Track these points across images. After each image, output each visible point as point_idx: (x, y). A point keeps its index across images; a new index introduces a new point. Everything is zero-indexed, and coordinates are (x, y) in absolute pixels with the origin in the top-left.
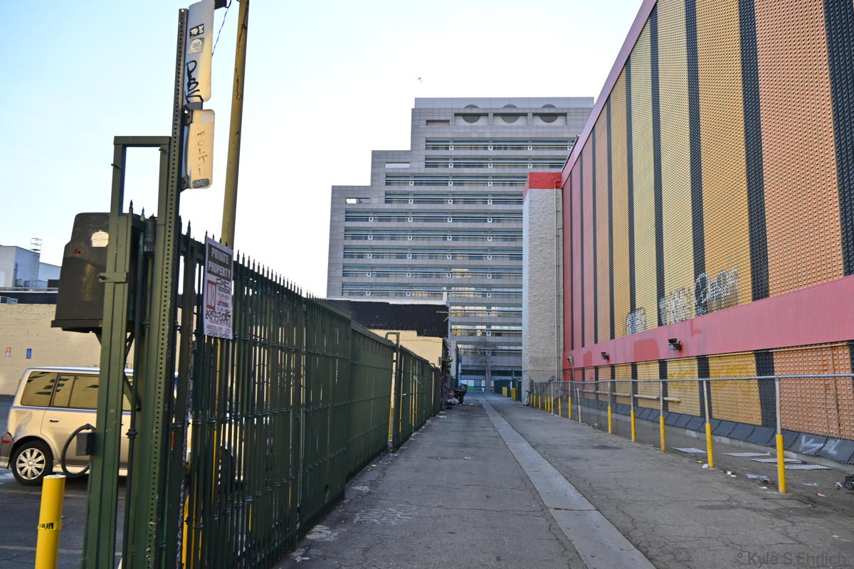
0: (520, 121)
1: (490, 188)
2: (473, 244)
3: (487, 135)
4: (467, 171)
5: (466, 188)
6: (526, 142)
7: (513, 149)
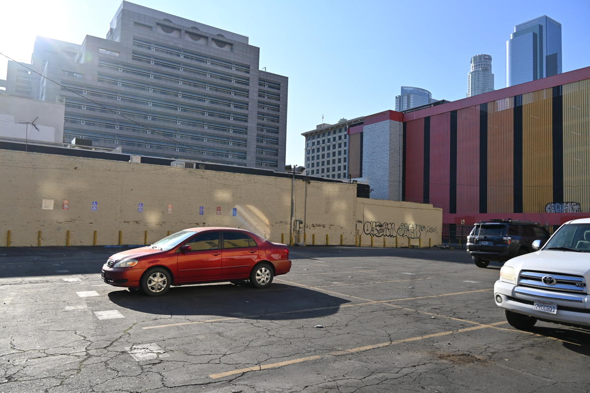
0: (202, 41)
1: (180, 85)
2: (167, 124)
3: (180, 46)
4: (164, 69)
5: (163, 82)
6: (207, 57)
7: (197, 60)
